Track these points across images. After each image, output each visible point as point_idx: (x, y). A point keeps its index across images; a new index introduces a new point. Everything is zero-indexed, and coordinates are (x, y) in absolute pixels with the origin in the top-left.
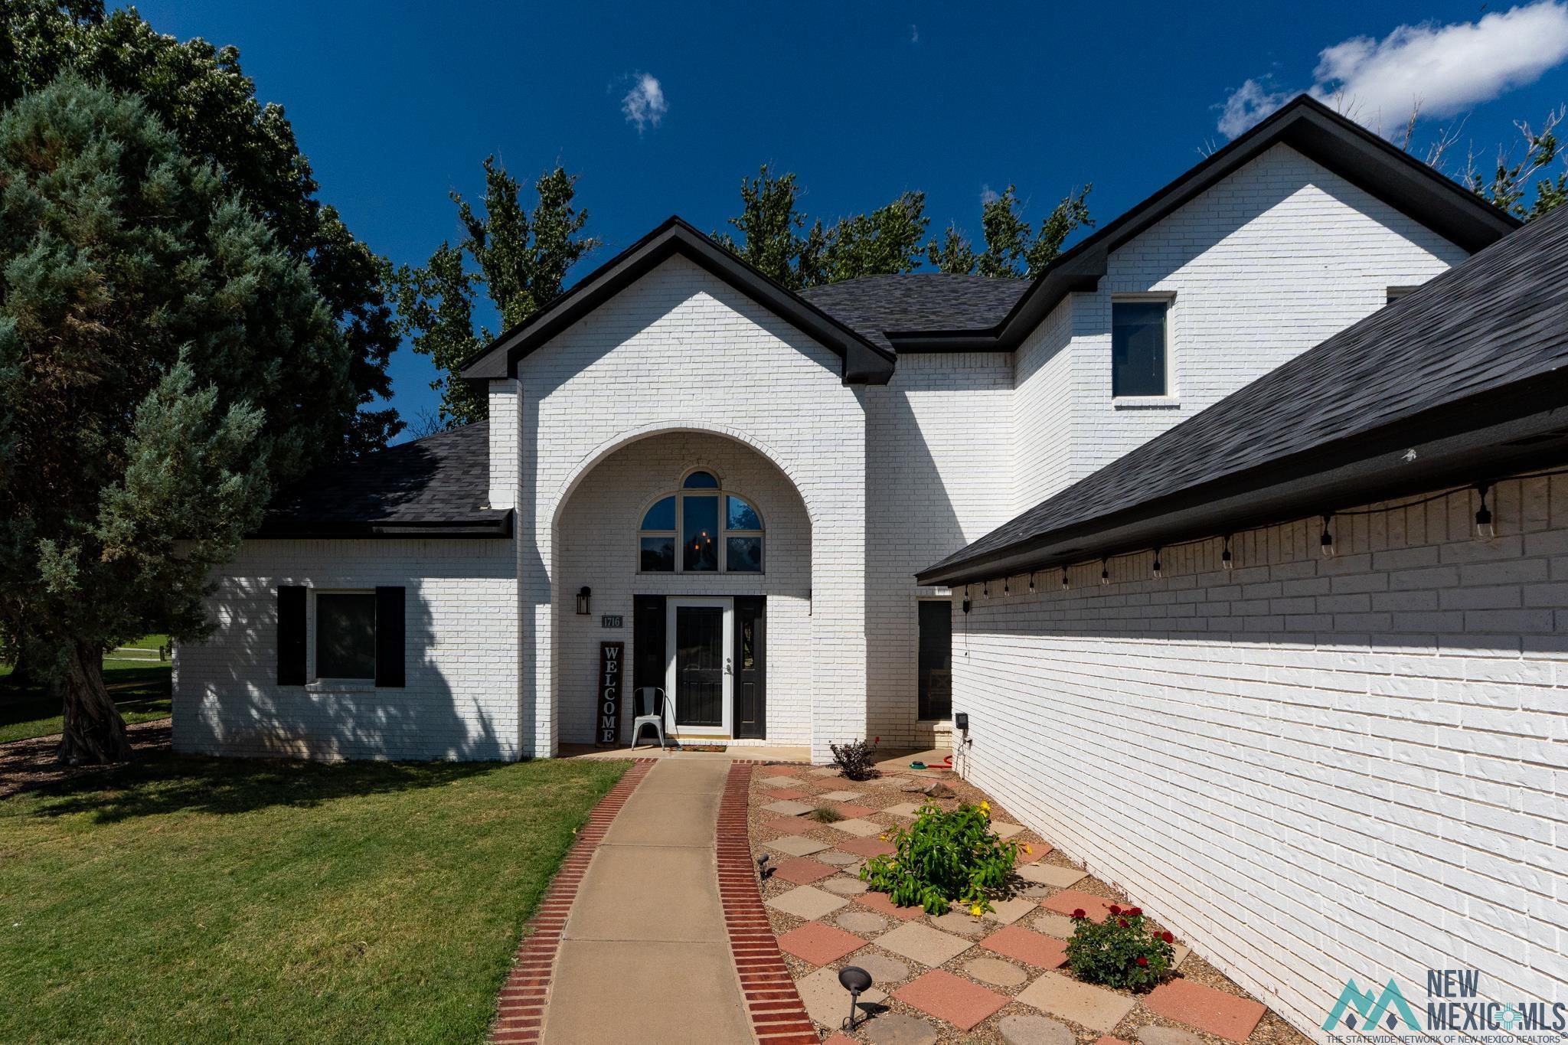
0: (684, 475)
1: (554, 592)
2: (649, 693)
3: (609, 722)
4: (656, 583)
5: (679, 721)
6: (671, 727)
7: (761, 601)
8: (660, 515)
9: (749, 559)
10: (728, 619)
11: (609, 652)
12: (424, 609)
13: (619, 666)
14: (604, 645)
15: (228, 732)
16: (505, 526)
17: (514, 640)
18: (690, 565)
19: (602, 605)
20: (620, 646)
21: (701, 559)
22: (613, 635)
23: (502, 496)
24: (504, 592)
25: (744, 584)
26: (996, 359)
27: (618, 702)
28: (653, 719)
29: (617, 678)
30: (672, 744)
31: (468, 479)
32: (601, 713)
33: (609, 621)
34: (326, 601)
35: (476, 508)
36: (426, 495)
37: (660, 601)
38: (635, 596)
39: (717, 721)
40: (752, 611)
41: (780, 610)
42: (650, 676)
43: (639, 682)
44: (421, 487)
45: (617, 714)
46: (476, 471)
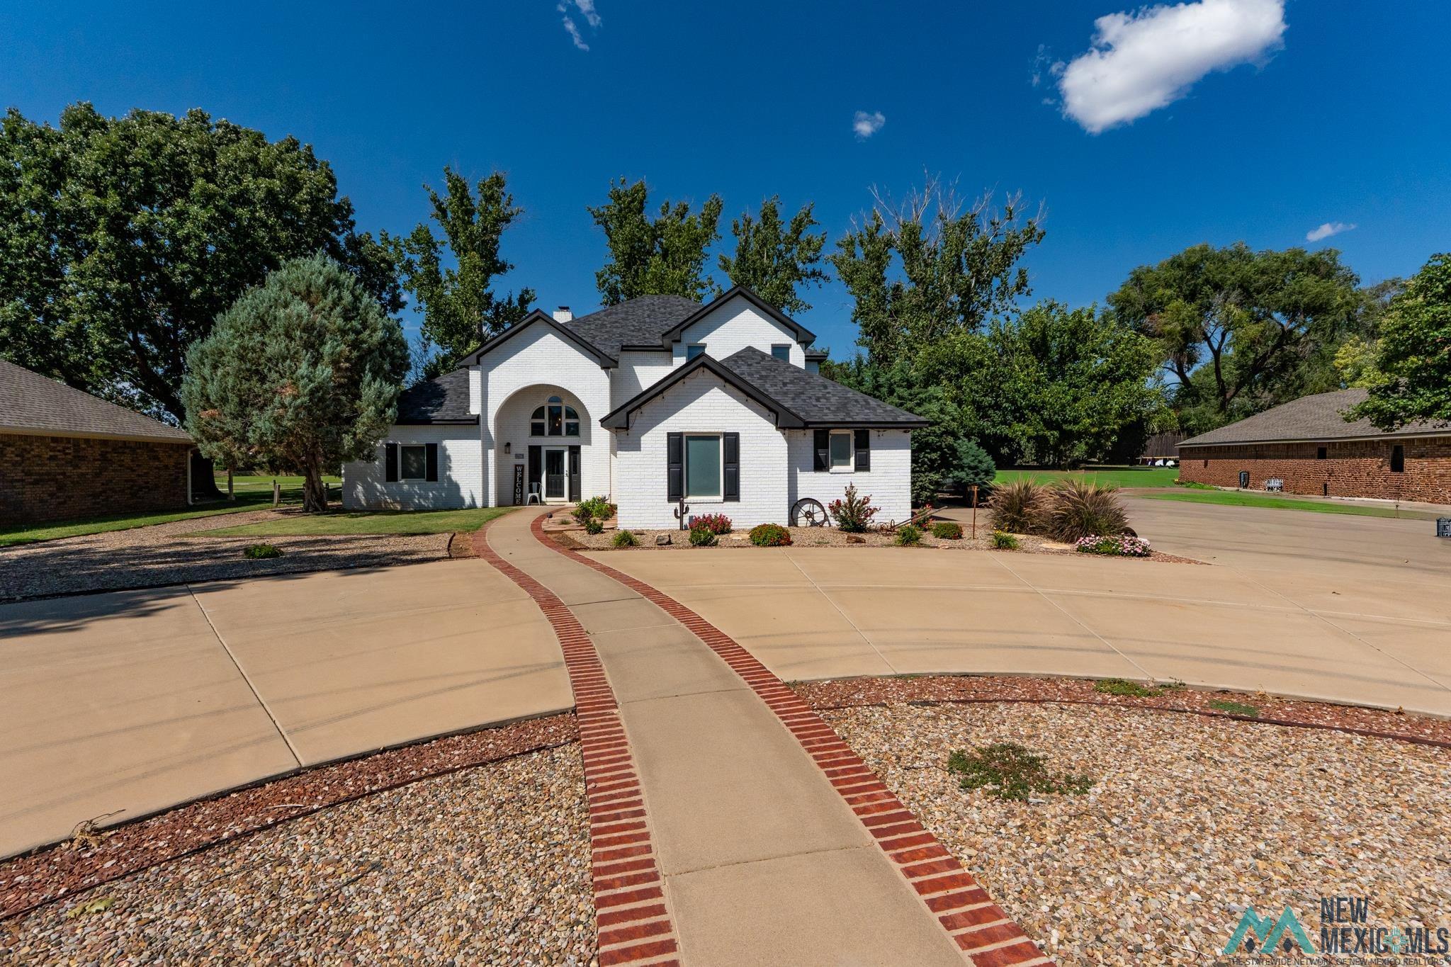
0: (548, 397)
1: (495, 445)
2: (535, 484)
3: (519, 496)
4: (537, 441)
5: (547, 496)
6: (544, 498)
7: (578, 448)
8: (539, 413)
9: (573, 430)
10: (566, 455)
11: (518, 469)
12: (445, 449)
13: (522, 474)
14: (516, 466)
15: (367, 500)
16: (476, 421)
17: (480, 463)
18: (551, 434)
19: (515, 449)
20: (523, 466)
21: (555, 431)
22: (520, 461)
23: (475, 409)
24: (475, 446)
25: (572, 440)
26: (666, 354)
27: (522, 488)
28: (536, 494)
29: (522, 479)
30: (543, 503)
31: (460, 400)
32: (515, 492)
33: (518, 456)
34: (404, 449)
35: (465, 414)
36: (444, 408)
37: (539, 448)
38: (530, 447)
39: (562, 495)
40: (575, 451)
41: (584, 449)
42: (535, 477)
43: (531, 480)
44: (441, 404)
45: (522, 493)
46: (462, 396)
